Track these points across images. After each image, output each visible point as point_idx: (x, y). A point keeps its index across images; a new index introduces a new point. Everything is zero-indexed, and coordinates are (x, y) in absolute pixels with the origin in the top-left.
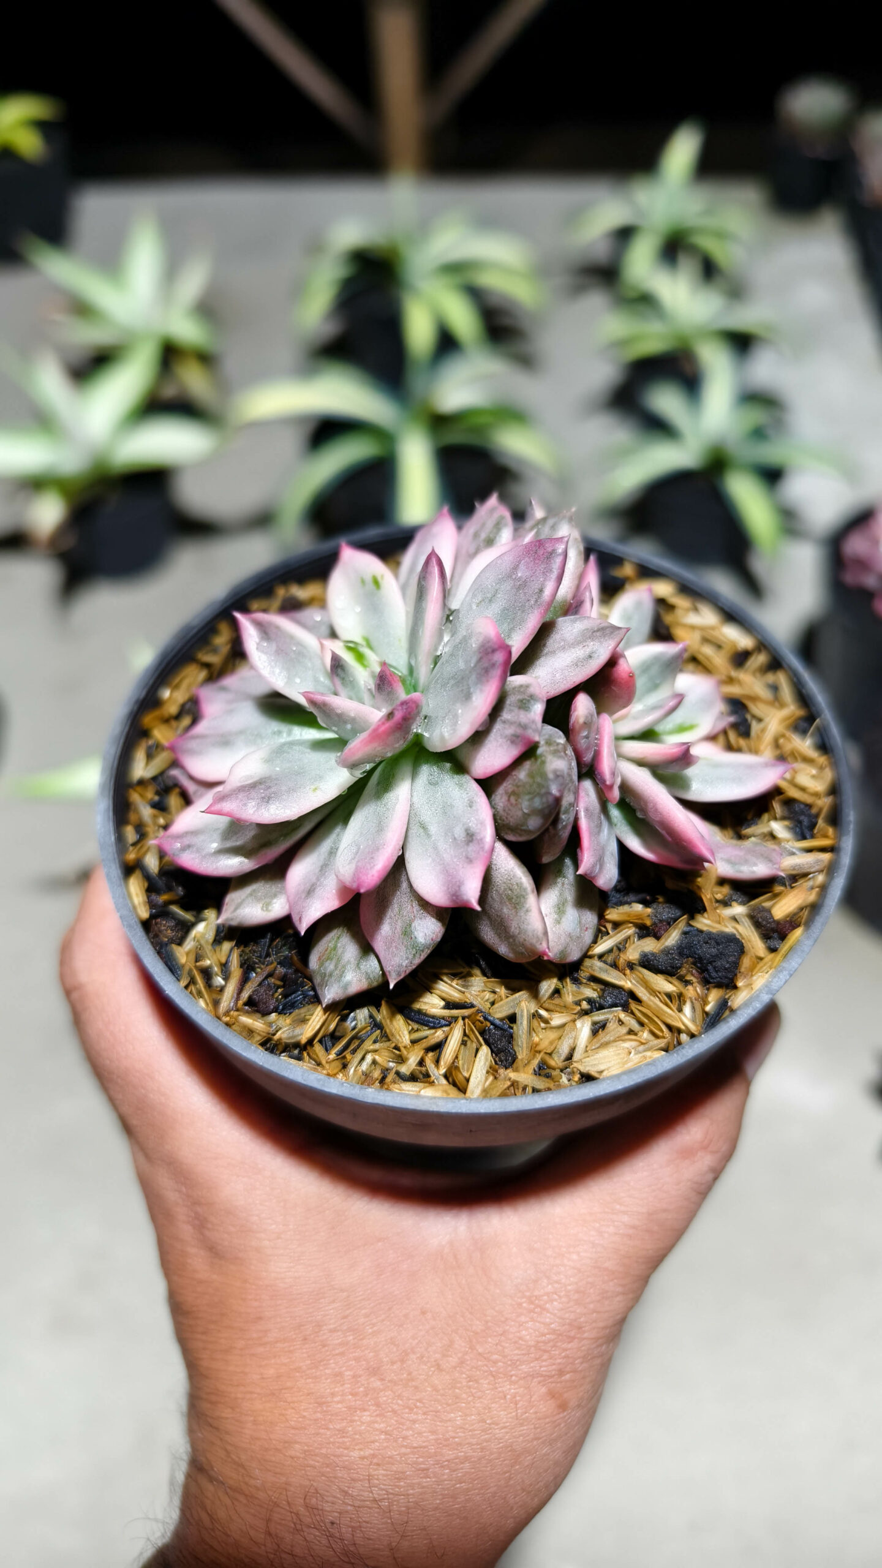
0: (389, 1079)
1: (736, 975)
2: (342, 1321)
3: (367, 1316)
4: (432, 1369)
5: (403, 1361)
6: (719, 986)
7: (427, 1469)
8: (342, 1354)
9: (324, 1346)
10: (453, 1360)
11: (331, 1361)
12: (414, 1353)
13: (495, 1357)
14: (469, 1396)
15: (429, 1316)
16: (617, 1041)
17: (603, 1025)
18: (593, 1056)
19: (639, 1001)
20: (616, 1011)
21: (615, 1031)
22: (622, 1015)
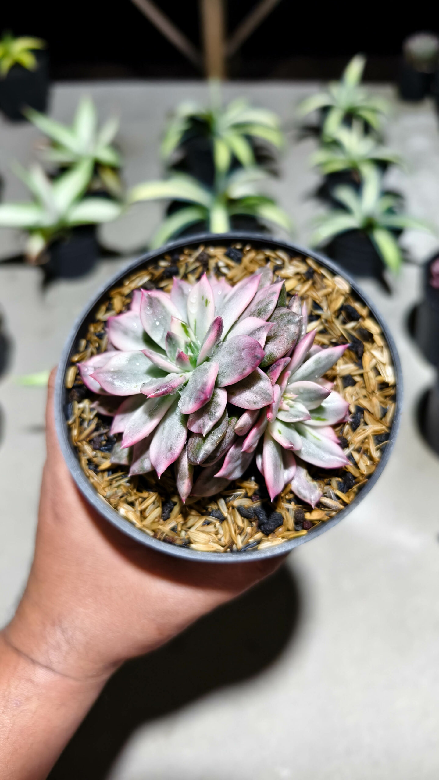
0: (123, 499)
1: (271, 533)
6: (263, 532)
16: (208, 533)
17: (209, 523)
18: (196, 533)
19: (228, 522)
20: (217, 520)
21: (211, 528)
22: (218, 524)
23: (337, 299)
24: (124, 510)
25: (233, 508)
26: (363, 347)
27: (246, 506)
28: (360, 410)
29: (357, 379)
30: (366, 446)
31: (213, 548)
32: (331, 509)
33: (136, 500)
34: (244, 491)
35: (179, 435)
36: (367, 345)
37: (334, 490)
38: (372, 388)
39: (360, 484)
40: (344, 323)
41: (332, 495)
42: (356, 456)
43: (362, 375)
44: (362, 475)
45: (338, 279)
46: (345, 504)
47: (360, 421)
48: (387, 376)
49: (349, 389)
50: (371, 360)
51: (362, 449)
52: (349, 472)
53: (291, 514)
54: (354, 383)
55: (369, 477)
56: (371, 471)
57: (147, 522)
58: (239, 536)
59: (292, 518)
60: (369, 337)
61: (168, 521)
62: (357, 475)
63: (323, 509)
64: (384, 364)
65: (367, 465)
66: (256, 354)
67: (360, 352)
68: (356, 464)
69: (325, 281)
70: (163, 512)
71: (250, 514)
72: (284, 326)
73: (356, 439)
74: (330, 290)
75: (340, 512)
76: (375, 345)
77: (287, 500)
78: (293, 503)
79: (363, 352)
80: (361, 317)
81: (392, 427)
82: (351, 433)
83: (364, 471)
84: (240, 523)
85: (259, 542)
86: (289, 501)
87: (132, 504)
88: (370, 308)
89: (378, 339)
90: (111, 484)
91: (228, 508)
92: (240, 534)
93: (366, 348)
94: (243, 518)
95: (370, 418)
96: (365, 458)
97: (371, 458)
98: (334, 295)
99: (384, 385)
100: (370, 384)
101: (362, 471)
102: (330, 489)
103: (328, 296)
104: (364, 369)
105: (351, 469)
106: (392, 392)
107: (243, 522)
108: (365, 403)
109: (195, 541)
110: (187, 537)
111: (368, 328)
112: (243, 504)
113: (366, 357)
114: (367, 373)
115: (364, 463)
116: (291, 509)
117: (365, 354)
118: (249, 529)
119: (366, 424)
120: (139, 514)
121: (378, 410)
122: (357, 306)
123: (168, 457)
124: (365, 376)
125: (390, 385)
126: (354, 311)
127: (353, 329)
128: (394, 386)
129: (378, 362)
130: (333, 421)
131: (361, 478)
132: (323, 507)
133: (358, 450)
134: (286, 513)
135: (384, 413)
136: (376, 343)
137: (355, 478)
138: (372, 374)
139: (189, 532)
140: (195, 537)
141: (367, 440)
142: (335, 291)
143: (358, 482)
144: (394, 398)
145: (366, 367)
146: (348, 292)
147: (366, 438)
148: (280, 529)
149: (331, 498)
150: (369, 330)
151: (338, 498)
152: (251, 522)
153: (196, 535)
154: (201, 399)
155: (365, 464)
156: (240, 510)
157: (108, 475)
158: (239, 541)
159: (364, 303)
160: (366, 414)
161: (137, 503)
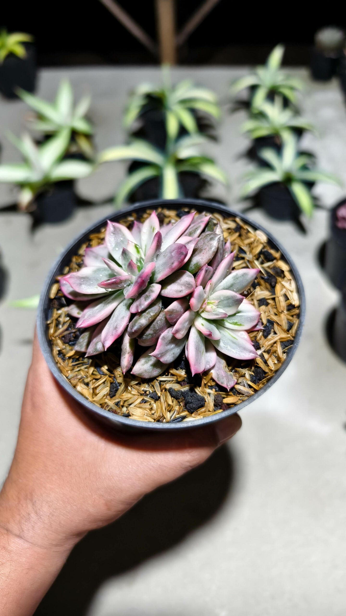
0: (81, 380)
1: (194, 412)
6: (188, 411)
16: (145, 409)
17: (146, 402)
18: (134, 409)
19: (160, 401)
20: (152, 400)
21: (147, 406)
22: (153, 402)
23: (257, 246)
24: (80, 387)
25: (166, 390)
26: (276, 279)
27: (176, 390)
28: (271, 322)
29: (270, 301)
30: (274, 349)
31: (146, 419)
32: (244, 395)
33: (91, 381)
34: (175, 378)
35: (123, 318)
36: (279, 279)
37: (248, 381)
38: (282, 308)
40: (262, 263)
41: (245, 384)
42: (266, 356)
43: (274, 299)
44: (272, 370)
45: (258, 232)
46: (256, 391)
47: (270, 331)
48: (294, 300)
49: (263, 307)
50: (282, 290)
51: (271, 351)
52: (261, 368)
53: (212, 398)
54: (267, 304)
55: (276, 371)
56: (278, 368)
57: (97, 398)
58: (169, 413)
59: (212, 402)
60: (281, 273)
61: (114, 398)
62: (267, 371)
64: (292, 292)
65: (275, 364)
66: (181, 251)
67: (273, 284)
68: (266, 362)
69: (249, 234)
70: (110, 391)
71: (178, 395)
72: (208, 242)
73: (266, 344)
74: (252, 240)
75: (250, 396)
76: (285, 279)
77: (209, 386)
78: (214, 390)
79: (276, 283)
80: (275, 259)
81: (296, 336)
82: (263, 338)
83: (273, 368)
84: (170, 403)
85: (184, 417)
86: (211, 387)
87: (87, 384)
88: (282, 252)
89: (287, 274)
90: (73, 369)
91: (162, 391)
92: (170, 411)
93: (278, 281)
94: (173, 398)
95: (279, 328)
96: (273, 357)
97: (278, 358)
98: (255, 244)
99: (291, 307)
100: (280, 306)
101: (271, 368)
102: (244, 380)
103: (250, 245)
104: (276, 295)
105: (262, 365)
106: (297, 311)
107: (173, 402)
108: (275, 318)
109: (133, 415)
110: (127, 412)
112: (174, 388)
113: (278, 287)
114: (278, 297)
115: (273, 361)
116: (212, 394)
117: (277, 285)
118: (177, 408)
119: (275, 333)
120: (91, 391)
121: (286, 323)
122: (272, 252)
123: (113, 334)
124: (277, 299)
125: (296, 306)
126: (271, 254)
127: (269, 267)
128: (299, 307)
129: (287, 289)
130: (248, 326)
131: (270, 373)
132: (238, 394)
133: (268, 352)
134: (208, 397)
135: (291, 326)
136: (286, 277)
137: (265, 373)
138: (282, 299)
139: (129, 408)
140: (133, 412)
141: (275, 345)
142: (256, 241)
143: (268, 376)
144: (299, 316)
145: (277, 293)
146: (266, 241)
147: (275, 343)
148: (203, 409)
149: (244, 386)
150: (281, 268)
151: (250, 387)
152: (179, 402)
153: (135, 410)
155: (273, 363)
156: (170, 391)
157: (72, 362)
158: (168, 415)
159: (277, 249)
160: (275, 326)
161: (91, 383)
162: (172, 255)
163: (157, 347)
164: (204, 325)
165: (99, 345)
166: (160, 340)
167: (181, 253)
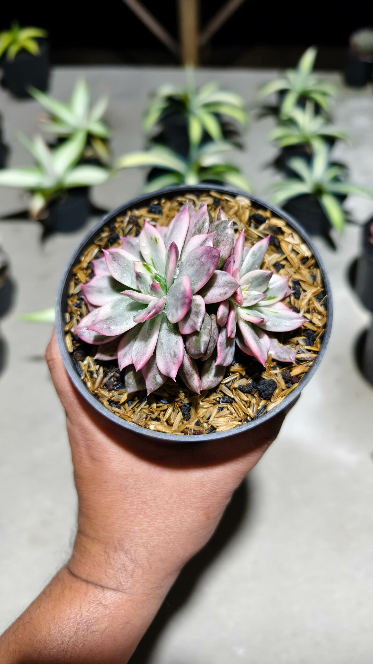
0: (148, 419)
1: (271, 397)
2: (135, 485)
3: (144, 484)
4: (165, 503)
5: (155, 500)
6: (265, 399)
7: (161, 534)
8: (134, 496)
9: (128, 493)
10: (172, 501)
11: (130, 498)
12: (159, 497)
13: (187, 500)
14: (177, 512)
15: (165, 485)
16: (225, 416)
17: (222, 409)
18: (216, 420)
19: (236, 402)
20: (227, 404)
21: (225, 412)
22: (229, 406)
23: (244, 213)
24: (153, 425)
25: (235, 389)
26: (278, 239)
27: (245, 385)
28: (297, 283)
29: (284, 263)
30: (312, 306)
31: (233, 425)
32: (308, 361)
33: (159, 415)
34: (237, 375)
35: (177, 343)
36: (280, 237)
37: (304, 347)
38: (297, 265)
39: (320, 334)
40: (256, 228)
41: (304, 351)
42: (308, 316)
43: (286, 259)
44: (319, 327)
45: (239, 198)
46: (315, 352)
47: (299, 291)
48: (304, 252)
49: (282, 271)
50: (288, 247)
51: (310, 310)
52: (309, 329)
53: (280, 377)
54: (283, 266)
55: (325, 326)
56: (324, 322)
57: (175, 427)
58: (249, 409)
59: (282, 380)
60: (279, 231)
61: (191, 419)
62: (315, 329)
63: (301, 364)
64: (297, 245)
65: (319, 320)
66: (213, 254)
67: (277, 244)
68: (311, 322)
69: (230, 203)
70: (184, 415)
71: (250, 389)
72: (222, 233)
73: (303, 304)
74: (236, 208)
75: (315, 360)
76: (286, 234)
77: (272, 367)
78: (278, 368)
79: (279, 242)
80: (267, 218)
81: (324, 285)
82: (296, 301)
83: (319, 324)
84: (246, 399)
85: (265, 407)
86: (274, 368)
87: (157, 419)
88: (271, 209)
89: (285, 229)
90: (134, 412)
91: (232, 392)
92: (249, 407)
93: (280, 239)
94: (245, 394)
95: (306, 285)
96: (315, 314)
97: (320, 313)
98: (241, 211)
99: (304, 260)
100: (295, 263)
101: (318, 325)
102: (300, 347)
103: (236, 213)
104: (286, 254)
105: (310, 326)
106: (313, 262)
107: (247, 397)
108: (297, 277)
109: (218, 426)
110: (210, 426)
111: (275, 225)
112: (241, 384)
113: (283, 245)
114: (289, 256)
115: (317, 318)
116: (278, 373)
117: (281, 244)
118: (254, 401)
119: (305, 291)
120: (165, 424)
121: (309, 278)
122: (260, 212)
123: (175, 362)
124: (289, 258)
125: (309, 257)
126: (261, 216)
127: (264, 229)
128: (313, 257)
129: (293, 245)
130: (281, 297)
131: (319, 330)
132: (301, 363)
133: (308, 311)
134: (276, 378)
135: (314, 277)
136: (286, 233)
137: (314, 332)
138: (293, 255)
139: (210, 422)
140: (216, 424)
141: (311, 302)
142: (240, 208)
143: (318, 334)
144: (317, 265)
145: (286, 252)
146: (250, 205)
147: (309, 301)
148: (277, 391)
149: (304, 353)
150: (277, 225)
151: (309, 351)
152: (253, 395)
153: (217, 421)
154: (187, 303)
155: (318, 319)
156: (241, 389)
157: (129, 406)
158: (250, 411)
159: (264, 208)
160: (302, 284)
161: (161, 417)
162: (202, 262)
163: (219, 355)
164: (250, 314)
165: (158, 378)
166: (219, 348)
167: (214, 257)
